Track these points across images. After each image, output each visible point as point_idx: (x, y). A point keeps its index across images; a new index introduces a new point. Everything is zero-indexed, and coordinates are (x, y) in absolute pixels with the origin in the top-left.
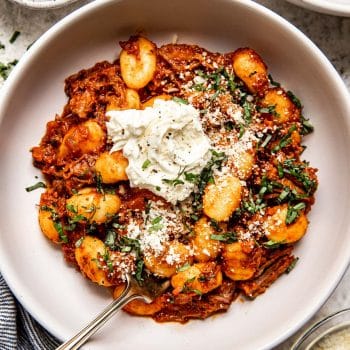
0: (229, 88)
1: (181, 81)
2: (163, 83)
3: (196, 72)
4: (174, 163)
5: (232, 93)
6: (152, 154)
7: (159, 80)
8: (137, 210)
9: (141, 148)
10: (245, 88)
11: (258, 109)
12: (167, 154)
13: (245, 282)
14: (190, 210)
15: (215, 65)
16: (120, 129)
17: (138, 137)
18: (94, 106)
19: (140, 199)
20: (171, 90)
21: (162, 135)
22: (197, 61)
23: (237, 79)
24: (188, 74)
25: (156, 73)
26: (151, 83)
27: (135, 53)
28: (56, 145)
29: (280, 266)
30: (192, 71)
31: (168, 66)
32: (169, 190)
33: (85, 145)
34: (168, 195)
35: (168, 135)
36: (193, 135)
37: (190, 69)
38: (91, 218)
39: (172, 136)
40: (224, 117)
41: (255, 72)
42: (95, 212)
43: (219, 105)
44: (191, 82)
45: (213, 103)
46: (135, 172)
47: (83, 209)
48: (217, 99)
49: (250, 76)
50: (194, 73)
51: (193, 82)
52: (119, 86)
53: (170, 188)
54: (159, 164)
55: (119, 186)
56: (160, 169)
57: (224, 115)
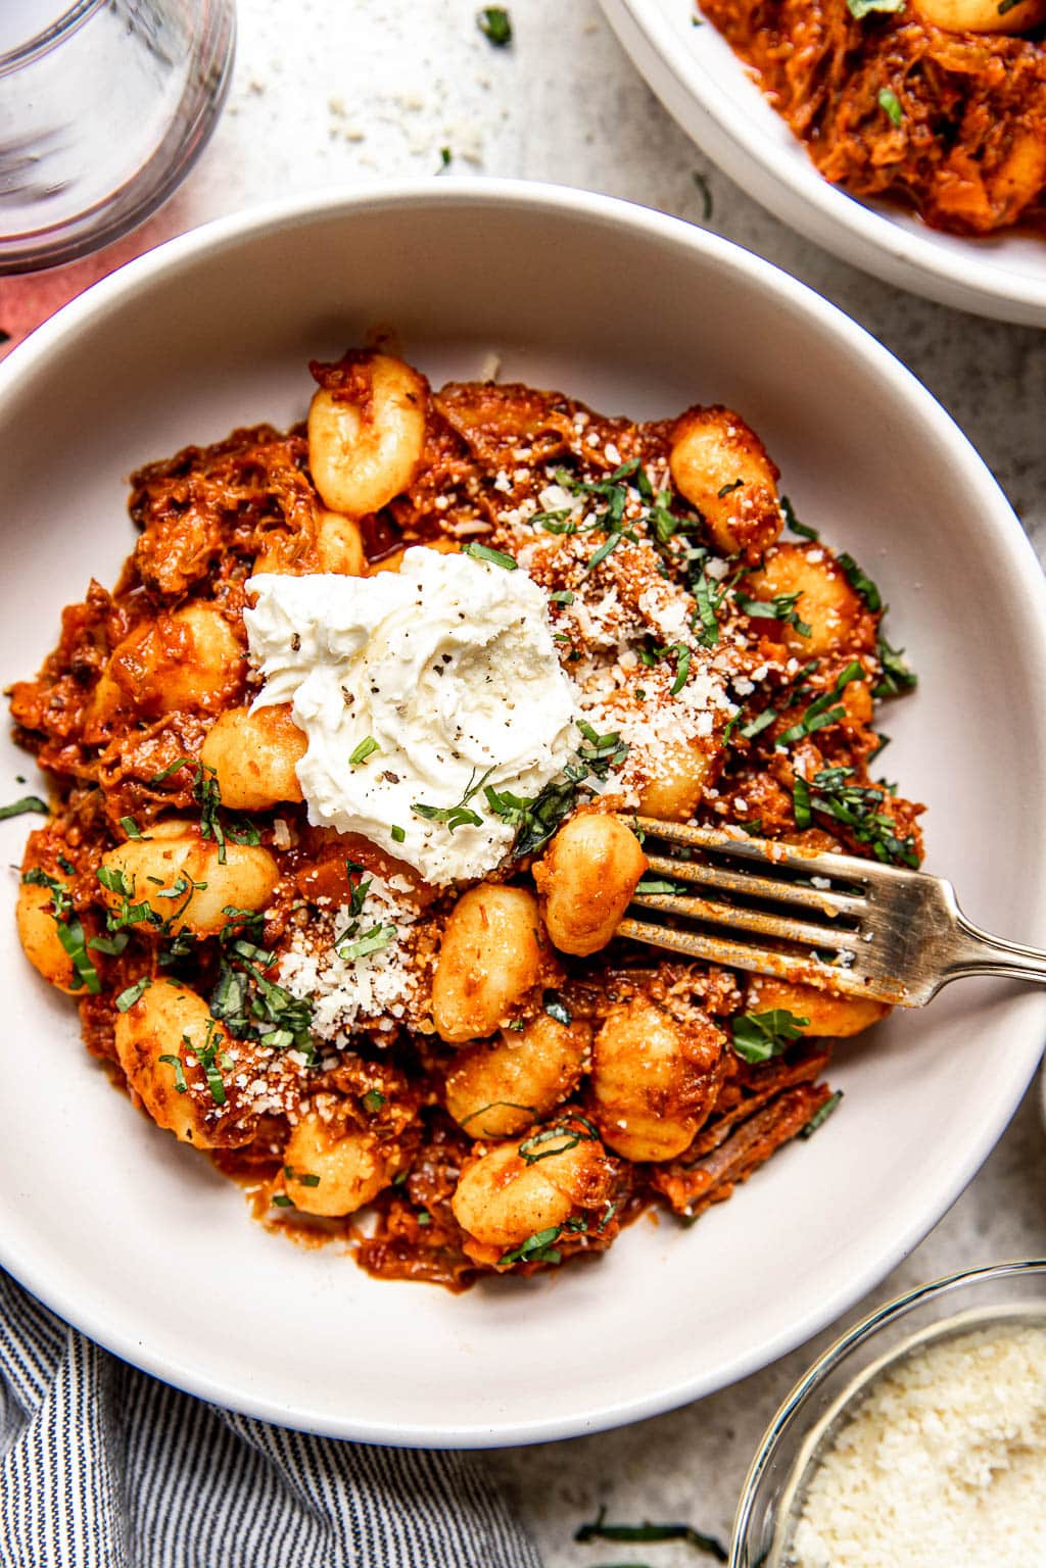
0: (652, 530)
1: (501, 499)
2: (442, 502)
3: (550, 473)
4: (456, 755)
5: (660, 546)
6: (386, 721)
7: (429, 492)
8: (323, 900)
9: (350, 699)
10: (702, 535)
11: (741, 603)
12: (434, 725)
13: (665, 1166)
15: (612, 455)
16: (287, 633)
17: (345, 660)
18: (213, 561)
19: (336, 866)
20: (467, 525)
21: (420, 661)
22: (556, 436)
23: (680, 503)
24: (522, 475)
25: (421, 469)
26: (402, 500)
27: (358, 401)
28: (86, 678)
29: (783, 1116)
30: (539, 468)
31: (463, 449)
32: (432, 842)
33: (176, 681)
34: (429, 858)
35: (440, 663)
36: (524, 670)
37: (532, 463)
38: (174, 918)
39: (454, 664)
40: (631, 621)
41: (740, 483)
42: (190, 897)
43: (615, 581)
44: (530, 503)
45: (597, 573)
46: (326, 774)
47: (152, 885)
48: (610, 560)
49: (721, 495)
50: (544, 476)
51: (539, 505)
52: (298, 500)
53: (435, 833)
54: (406, 754)
55: (276, 822)
56: (409, 772)
57: (630, 613)
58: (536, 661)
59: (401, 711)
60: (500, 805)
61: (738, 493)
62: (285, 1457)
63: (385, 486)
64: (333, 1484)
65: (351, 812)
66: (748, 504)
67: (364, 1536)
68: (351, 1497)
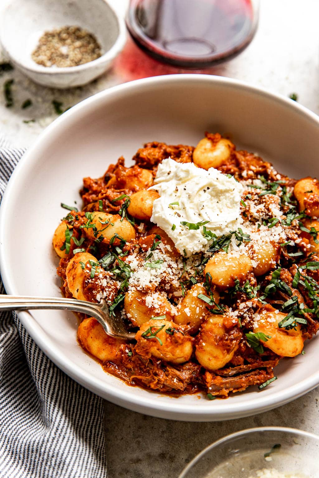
0: (282, 197)
1: (242, 177)
3: (259, 177)
4: (199, 215)
5: (282, 201)
6: (184, 199)
8: (144, 246)
9: (177, 191)
11: (300, 226)
12: (197, 204)
14: (193, 273)
15: (279, 177)
16: (168, 171)
17: (180, 180)
19: (152, 236)
22: (264, 167)
23: (293, 197)
24: (251, 173)
28: (107, 180)
30: (256, 173)
31: (238, 165)
32: (182, 233)
33: (132, 181)
34: (179, 238)
35: (206, 189)
36: (229, 204)
37: (255, 171)
38: (100, 231)
39: (209, 190)
40: (265, 212)
41: (311, 192)
42: (108, 227)
43: (265, 202)
44: (250, 181)
45: (261, 199)
46: (161, 205)
47: (99, 220)
48: (266, 196)
49: (305, 193)
50: (257, 176)
51: (252, 183)
52: (187, 153)
53: (184, 230)
54: (185, 210)
55: (141, 223)
56: (184, 216)
57: (266, 210)
58: (233, 203)
59: (189, 197)
60: (206, 234)
61: (311, 194)
62: (48, 396)
63: (212, 160)
64: (58, 411)
65: (163, 217)
66: (312, 197)
67: (59, 431)
68: (62, 418)
